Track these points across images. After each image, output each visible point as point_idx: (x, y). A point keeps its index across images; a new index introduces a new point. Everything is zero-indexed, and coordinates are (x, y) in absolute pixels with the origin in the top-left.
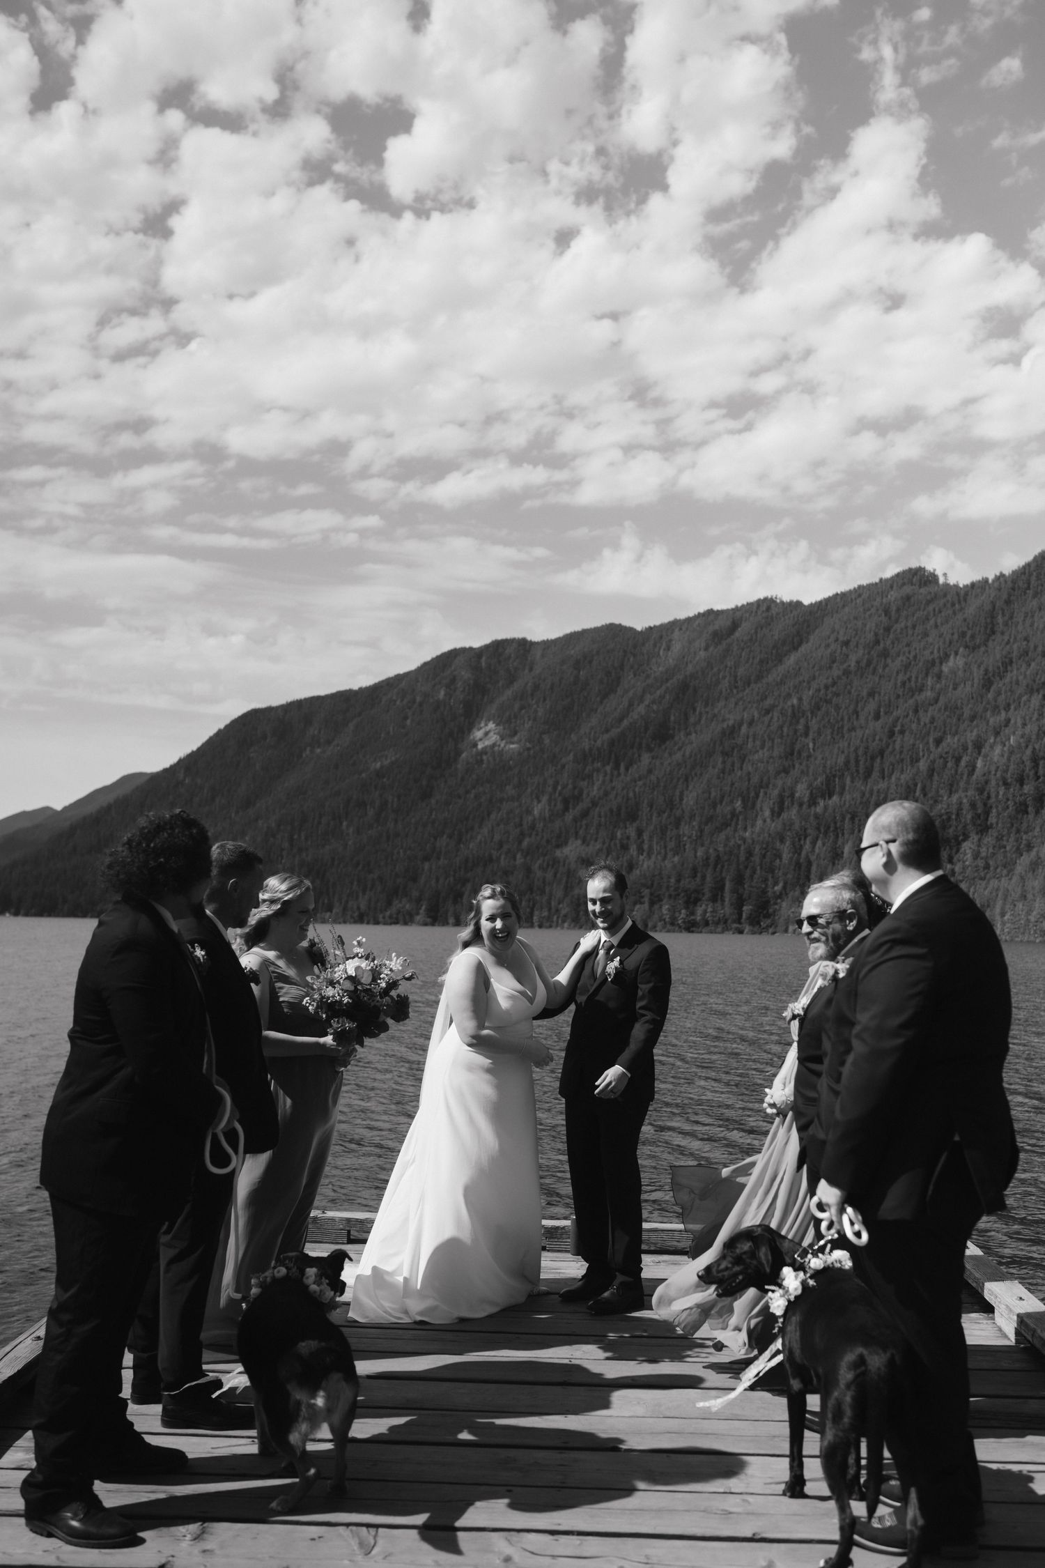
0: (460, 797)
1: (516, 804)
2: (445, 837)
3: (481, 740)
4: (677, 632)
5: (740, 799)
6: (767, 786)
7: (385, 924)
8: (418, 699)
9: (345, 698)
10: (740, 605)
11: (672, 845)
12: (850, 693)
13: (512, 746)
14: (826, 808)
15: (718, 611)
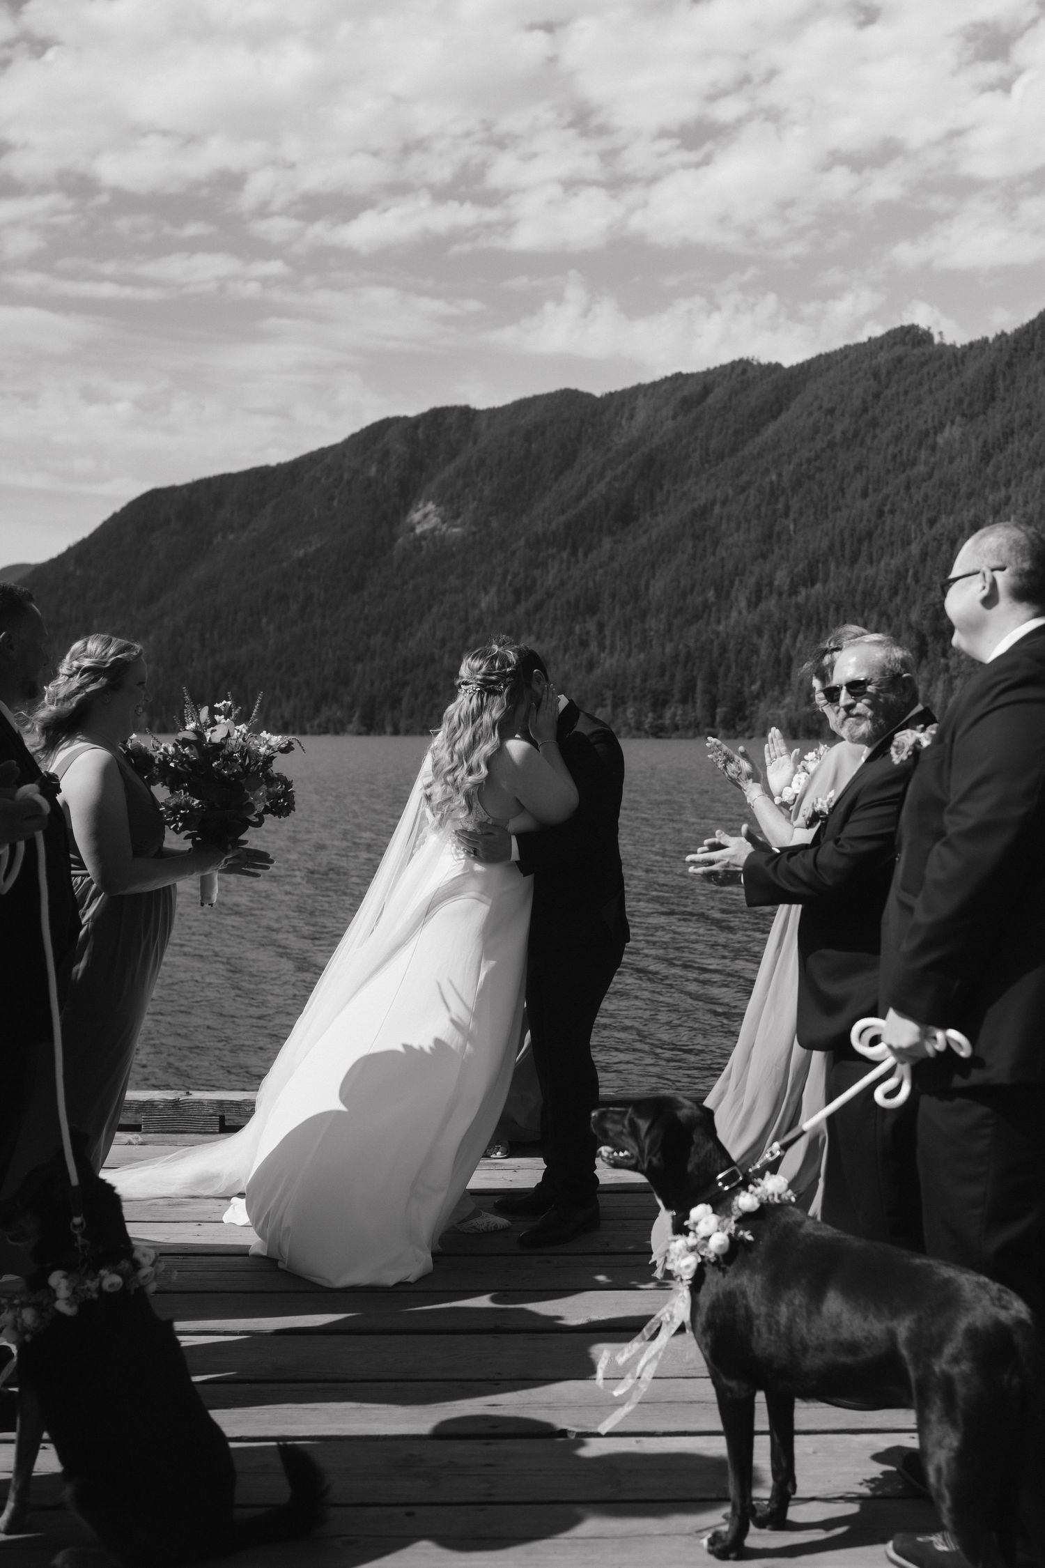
0: (396, 589)
1: (461, 596)
2: (380, 635)
3: (419, 523)
4: (641, 401)
5: (713, 588)
6: (743, 574)
7: (314, 733)
8: (346, 476)
9: (260, 478)
10: (712, 367)
11: (637, 640)
12: (834, 467)
13: (455, 530)
14: (808, 597)
15: (687, 375)
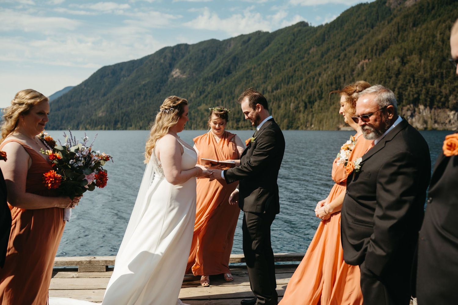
0: (169, 92)
1: (186, 94)
3: (175, 74)
4: (232, 42)
8: (155, 62)
9: (133, 62)
10: (251, 33)
11: (232, 105)
12: (283, 59)
13: (184, 76)
14: (276, 93)
15: (244, 35)
